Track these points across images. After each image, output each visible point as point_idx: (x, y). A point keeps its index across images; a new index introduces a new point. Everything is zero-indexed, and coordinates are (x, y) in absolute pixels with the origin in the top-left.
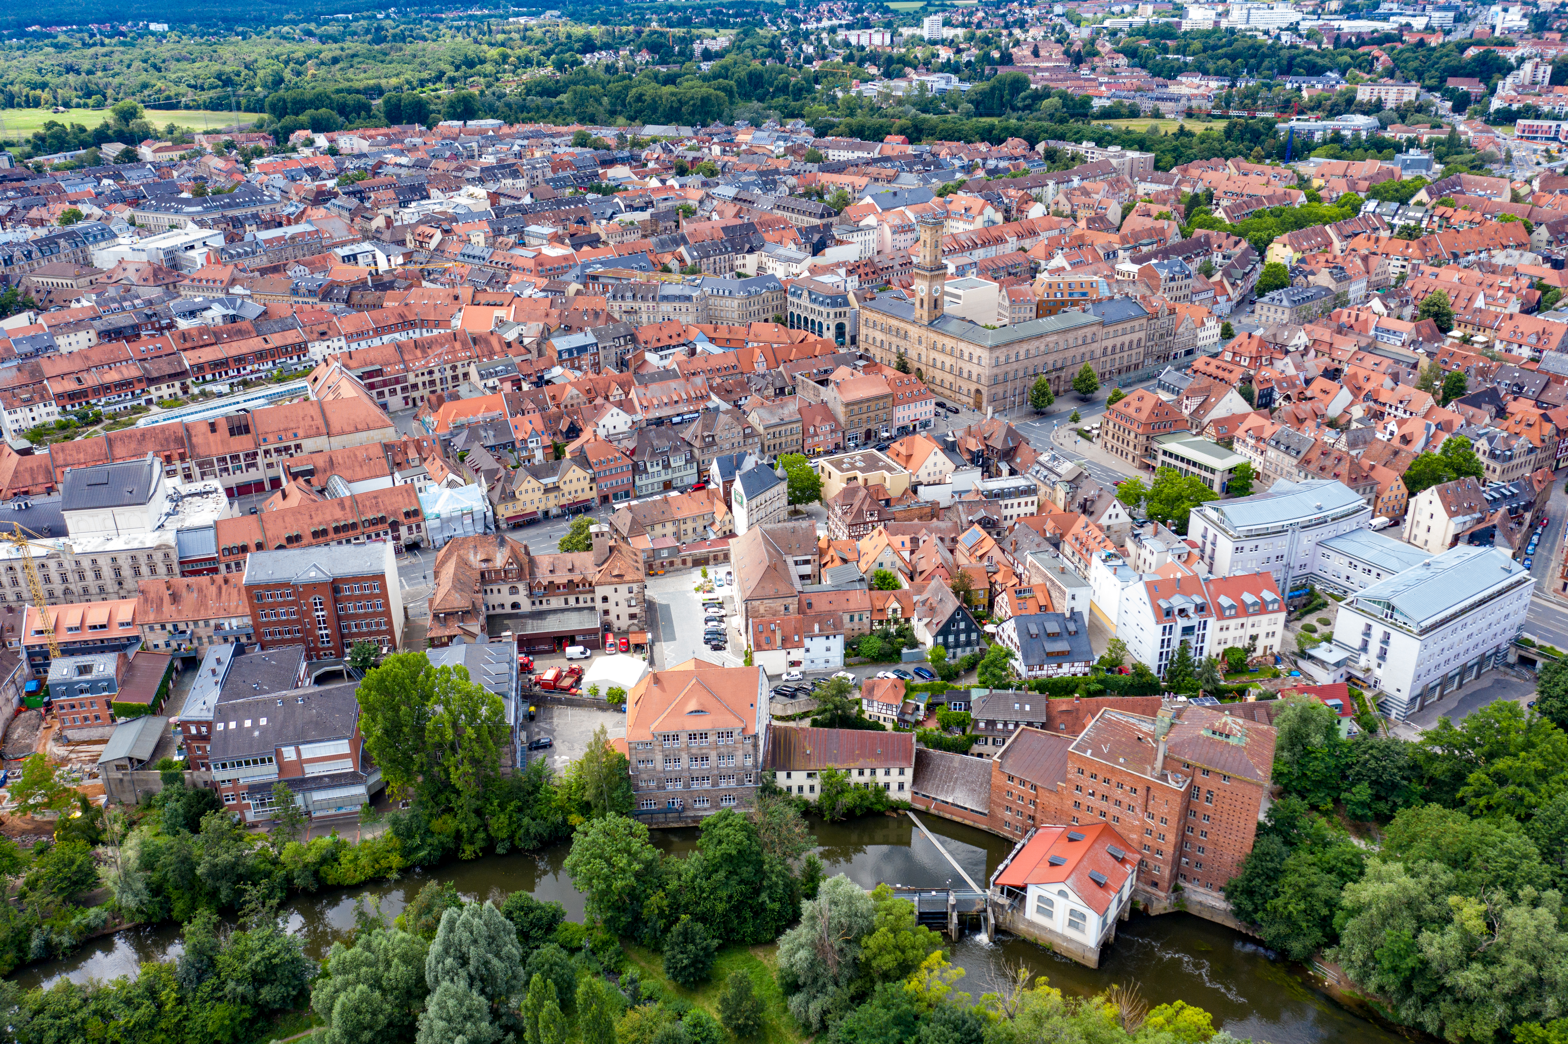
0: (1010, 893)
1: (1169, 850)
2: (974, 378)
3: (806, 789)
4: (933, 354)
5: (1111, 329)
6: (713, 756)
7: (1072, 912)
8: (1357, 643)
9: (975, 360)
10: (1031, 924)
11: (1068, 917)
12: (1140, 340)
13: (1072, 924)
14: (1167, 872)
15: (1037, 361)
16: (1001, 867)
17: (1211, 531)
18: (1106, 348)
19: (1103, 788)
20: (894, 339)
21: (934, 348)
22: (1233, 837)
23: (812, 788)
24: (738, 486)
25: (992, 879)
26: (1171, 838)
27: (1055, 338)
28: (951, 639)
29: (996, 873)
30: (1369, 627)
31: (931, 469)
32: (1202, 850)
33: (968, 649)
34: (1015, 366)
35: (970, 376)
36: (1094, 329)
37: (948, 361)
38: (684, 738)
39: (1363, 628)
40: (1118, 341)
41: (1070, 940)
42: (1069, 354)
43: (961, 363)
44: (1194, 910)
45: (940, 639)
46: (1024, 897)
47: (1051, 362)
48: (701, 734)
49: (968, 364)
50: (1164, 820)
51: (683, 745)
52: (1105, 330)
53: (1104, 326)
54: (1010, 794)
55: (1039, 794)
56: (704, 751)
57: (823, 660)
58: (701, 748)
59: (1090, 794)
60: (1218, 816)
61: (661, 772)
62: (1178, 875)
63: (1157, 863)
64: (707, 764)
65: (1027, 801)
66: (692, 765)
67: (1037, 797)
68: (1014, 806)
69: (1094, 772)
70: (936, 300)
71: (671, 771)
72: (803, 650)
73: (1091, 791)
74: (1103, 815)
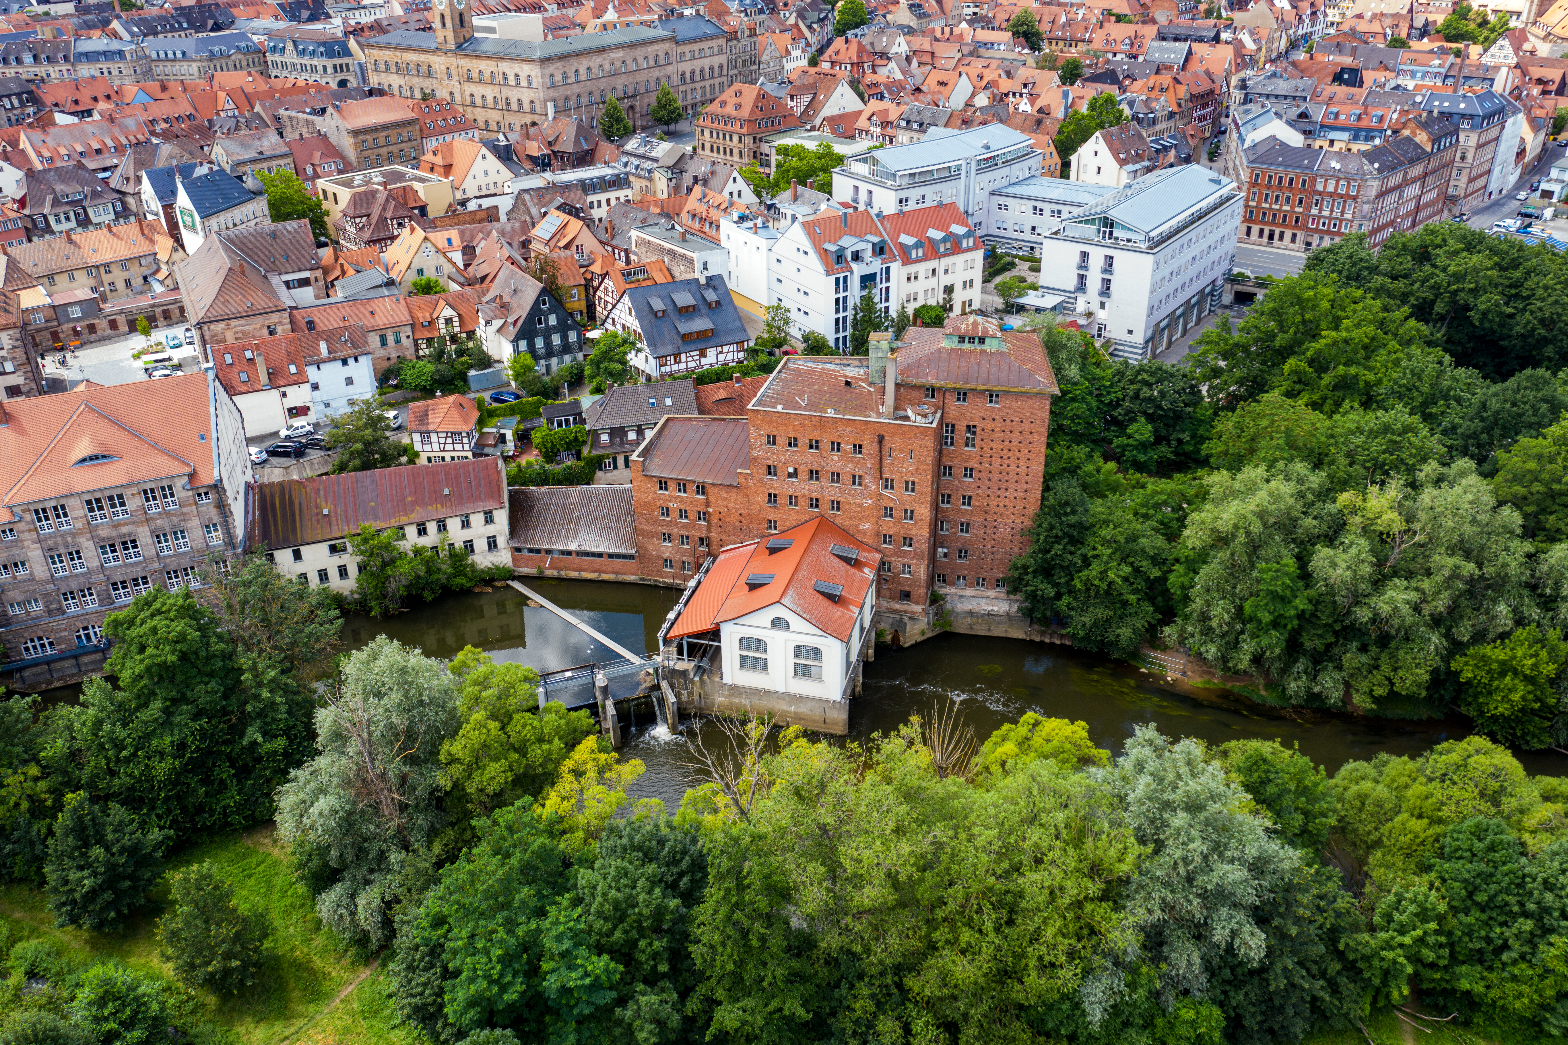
0: (694, 650)
1: (921, 532)
2: (526, 107)
3: (333, 574)
4: (470, 88)
5: (687, 48)
6: (144, 535)
7: (799, 650)
8: (1071, 284)
9: (524, 83)
10: (734, 689)
11: (792, 661)
12: (721, 66)
13: (801, 671)
14: (921, 571)
15: (603, 84)
16: (671, 616)
17: (864, 187)
18: (683, 74)
19: (807, 459)
20: (415, 81)
21: (469, 79)
22: (1011, 494)
23: (343, 572)
24: (183, 200)
25: (660, 635)
26: (924, 512)
27: (619, 54)
28: (539, 343)
29: (665, 626)
30: (1084, 255)
31: (482, 180)
32: (965, 527)
33: (567, 358)
34: (576, 89)
35: (520, 106)
36: (667, 46)
37: (490, 92)
38: (77, 510)
39: (1077, 258)
40: (697, 65)
41: (801, 699)
42: (642, 77)
43: (506, 92)
44: (962, 627)
45: (523, 345)
46: (718, 649)
47: (620, 87)
48: (111, 498)
49: (516, 90)
50: (910, 486)
51: (79, 525)
52: (680, 49)
53: (678, 43)
54: (666, 511)
55: (711, 499)
56: (124, 530)
57: (344, 402)
58: (116, 526)
59: (790, 475)
60: (986, 466)
61: (48, 582)
62: (936, 576)
63: (906, 560)
64: (137, 554)
65: (693, 516)
66: (107, 560)
67: (708, 505)
68: (675, 531)
69: (793, 435)
70: (461, 15)
71: (66, 577)
72: (306, 387)
73: (791, 470)
74: (814, 505)
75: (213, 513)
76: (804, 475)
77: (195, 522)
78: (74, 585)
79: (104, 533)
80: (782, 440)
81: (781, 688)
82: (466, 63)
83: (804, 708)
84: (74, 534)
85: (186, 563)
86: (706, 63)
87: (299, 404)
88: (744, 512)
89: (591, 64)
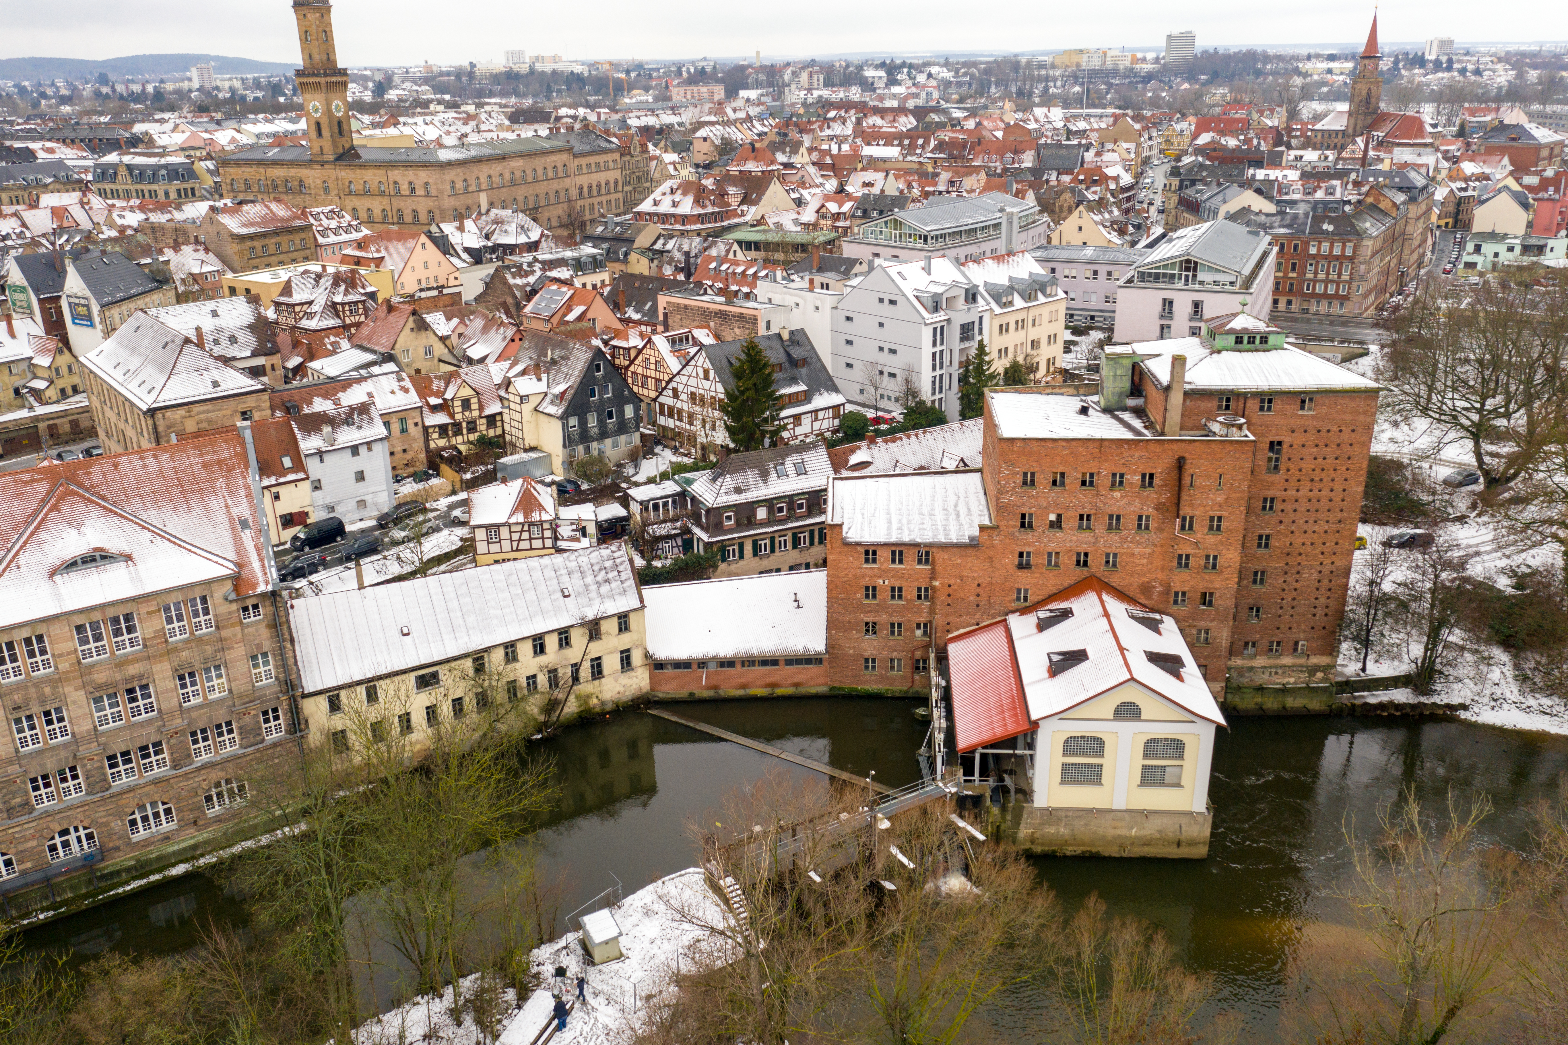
0: (991, 766)
1: (1227, 583)
2: (423, 218)
3: (419, 719)
4: (352, 202)
5: (584, 161)
6: (161, 677)
7: (1151, 747)
9: (420, 192)
10: (1051, 814)
11: (1139, 763)
12: (616, 182)
13: (1150, 776)
15: (504, 194)
18: (581, 188)
19: (1078, 500)
21: (351, 193)
23: (432, 715)
26: (1231, 559)
27: (517, 163)
28: (592, 422)
30: (1168, 304)
31: (422, 274)
32: (1259, 576)
35: (415, 218)
36: (564, 157)
38: (61, 642)
39: (1159, 305)
40: (594, 179)
41: (1146, 814)
42: (541, 189)
43: (397, 203)
45: (573, 421)
47: (520, 199)
48: (116, 620)
49: (409, 201)
50: (1215, 525)
51: (64, 666)
52: (577, 161)
53: (575, 156)
54: (871, 591)
55: (939, 568)
56: (133, 670)
57: (353, 504)
58: (121, 664)
59: (1052, 525)
60: (1291, 493)
61: (10, 762)
63: (1203, 624)
64: (149, 708)
65: (910, 593)
66: (104, 720)
67: (933, 576)
68: (884, 618)
69: (1061, 469)
70: (340, 123)
71: (39, 752)
72: (306, 486)
73: (1053, 517)
74: (1082, 561)
75: (264, 637)
76: (1070, 522)
77: (238, 652)
78: (51, 765)
79: (100, 677)
80: (1043, 479)
81: (1119, 804)
82: (345, 174)
83: (1151, 828)
84: (56, 681)
85: (221, 716)
86: (602, 177)
87: (294, 510)
88: (984, 581)
89: (492, 172)
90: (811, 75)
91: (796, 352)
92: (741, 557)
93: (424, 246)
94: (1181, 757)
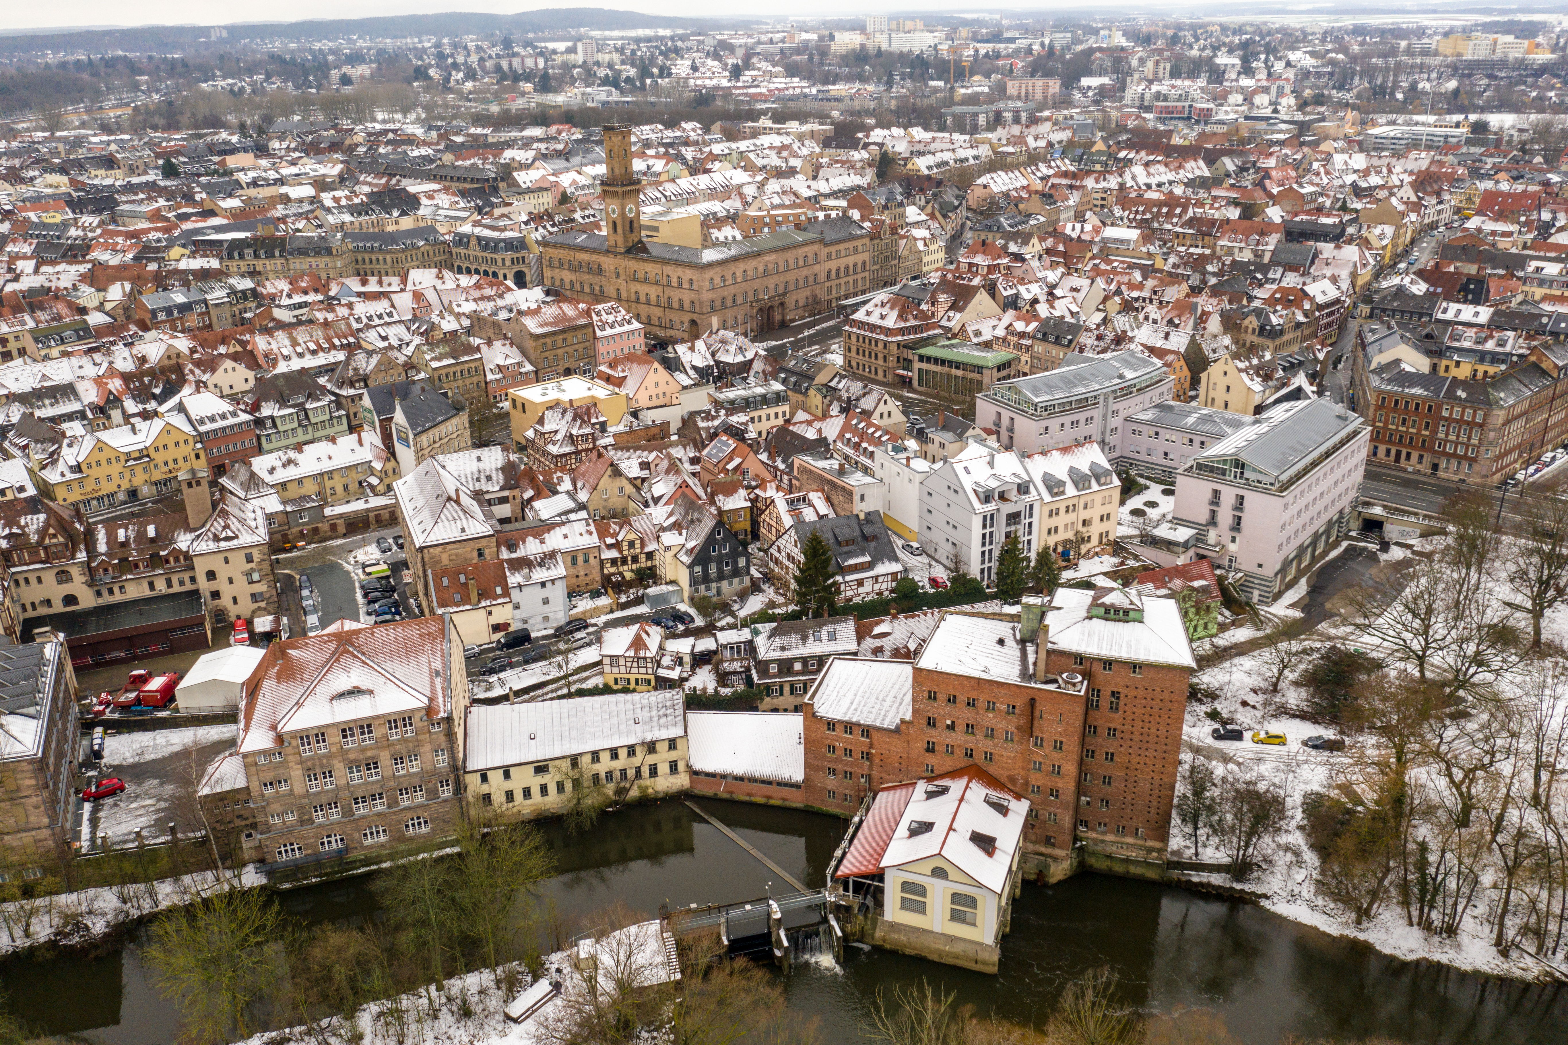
0: (859, 888)
1: (1067, 785)
2: (687, 306)
4: (635, 287)
5: (833, 249)
6: (385, 759)
8: (1203, 516)
9: (686, 285)
10: (894, 926)
11: (949, 906)
12: (864, 263)
13: (956, 916)
14: (1066, 819)
15: (757, 284)
16: (838, 853)
17: (1006, 415)
18: (829, 272)
19: (965, 715)
20: (586, 277)
21: (635, 280)
22: (1151, 754)
23: (544, 789)
24: (399, 417)
26: (1070, 768)
27: (774, 257)
28: (713, 569)
30: (1216, 493)
31: (653, 391)
32: (1108, 780)
33: (736, 581)
34: (732, 290)
35: (681, 305)
36: (816, 247)
37: (654, 292)
38: (335, 737)
39: (1209, 495)
40: (842, 263)
41: (955, 941)
42: (791, 276)
43: (669, 292)
44: (1103, 868)
45: (698, 569)
46: (881, 891)
47: (772, 286)
48: (362, 727)
49: (677, 291)
50: (1058, 746)
51: (334, 750)
52: (827, 250)
53: (826, 245)
54: (832, 749)
55: (875, 742)
56: (369, 754)
57: (540, 618)
58: (364, 750)
59: (948, 727)
60: (1128, 727)
61: (303, 797)
62: (1079, 821)
63: (1051, 809)
64: (377, 774)
65: (857, 755)
66: (353, 779)
67: (871, 746)
68: (839, 767)
69: (953, 693)
70: (631, 222)
71: (319, 793)
72: (510, 606)
73: (949, 722)
74: (969, 754)
75: (442, 740)
76: (960, 727)
77: (427, 748)
78: (324, 800)
79: (352, 756)
80: (942, 697)
81: (937, 929)
82: (632, 264)
83: (958, 948)
84: (329, 756)
85: (416, 781)
86: (850, 260)
87: (501, 621)
88: (904, 755)
89: (747, 267)
90: (1157, 63)
91: (868, 530)
92: (782, 694)
93: (656, 370)
94: (975, 907)
